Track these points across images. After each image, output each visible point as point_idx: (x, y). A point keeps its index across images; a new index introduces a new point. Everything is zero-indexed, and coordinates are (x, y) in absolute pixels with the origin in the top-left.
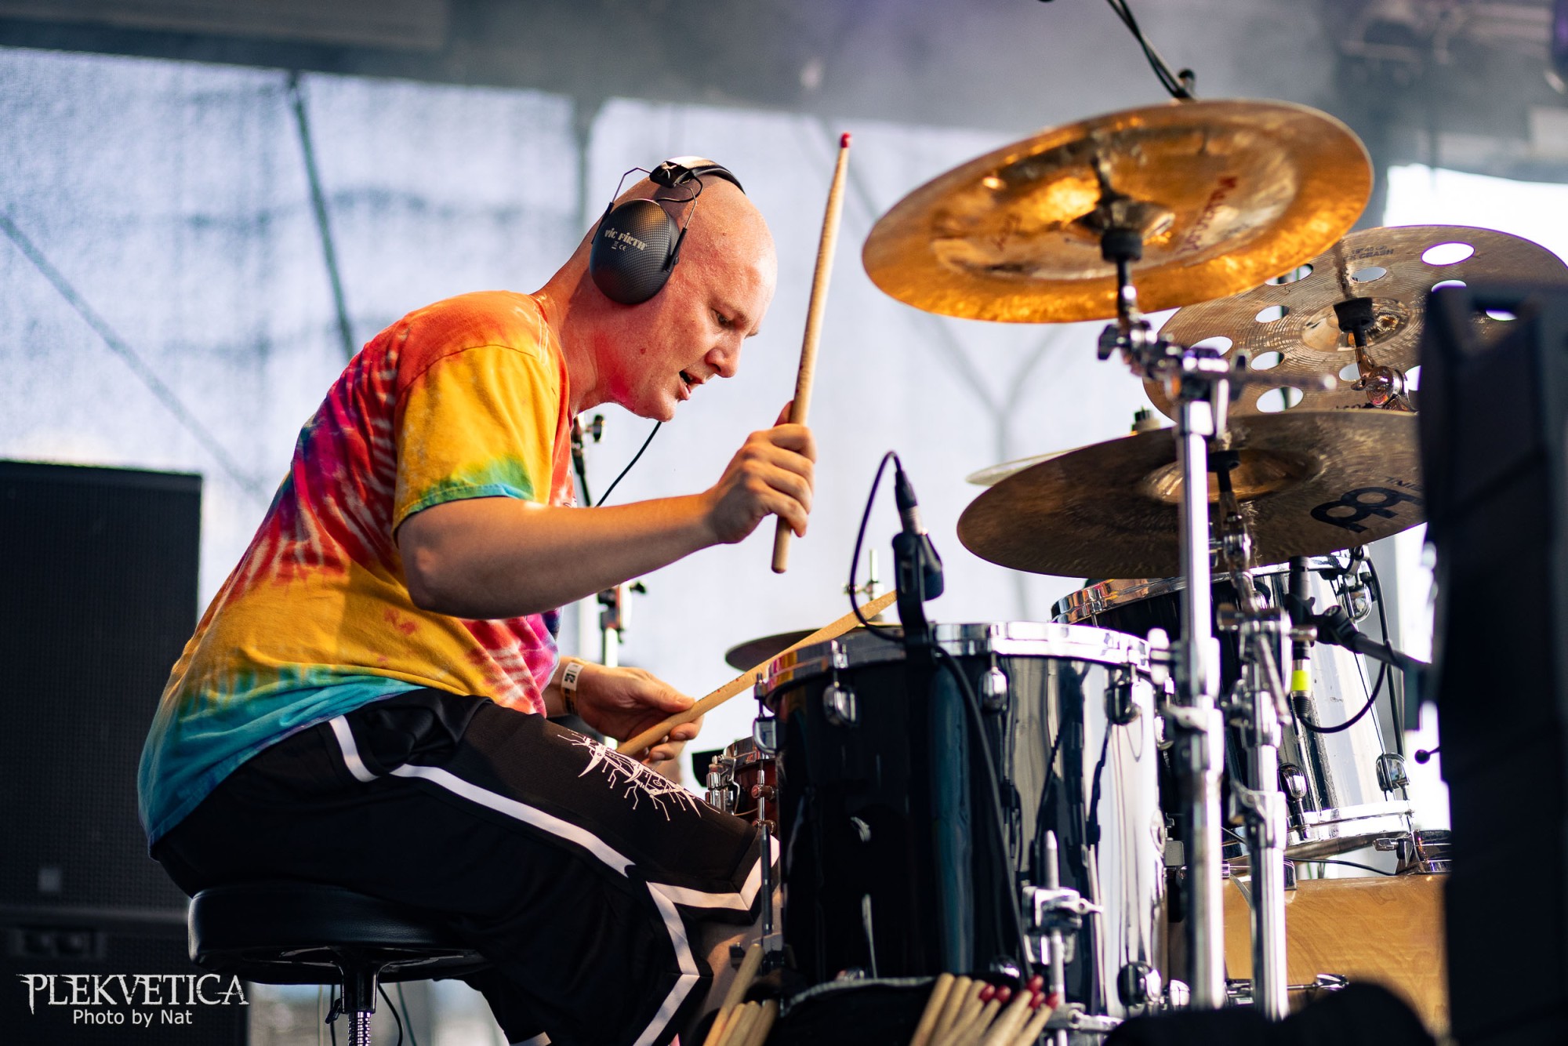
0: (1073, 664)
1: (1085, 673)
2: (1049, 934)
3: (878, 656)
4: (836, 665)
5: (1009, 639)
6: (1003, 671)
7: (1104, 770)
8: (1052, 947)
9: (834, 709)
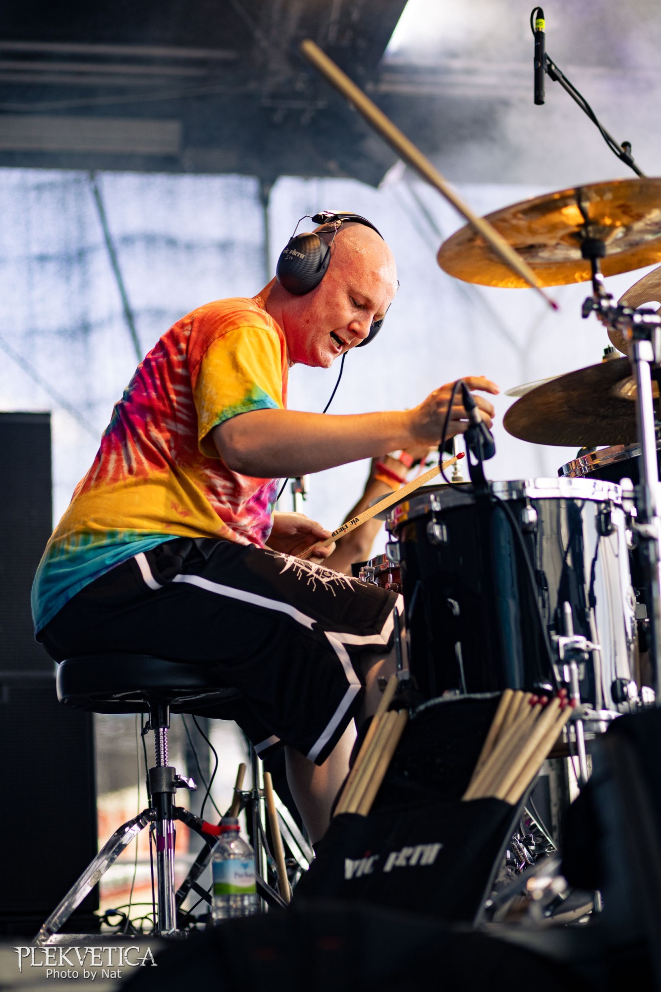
0: (575, 501)
1: (582, 506)
2: (568, 663)
3: (458, 503)
4: (433, 509)
5: (536, 488)
6: (534, 507)
7: (597, 563)
8: (571, 671)
9: (433, 535)
